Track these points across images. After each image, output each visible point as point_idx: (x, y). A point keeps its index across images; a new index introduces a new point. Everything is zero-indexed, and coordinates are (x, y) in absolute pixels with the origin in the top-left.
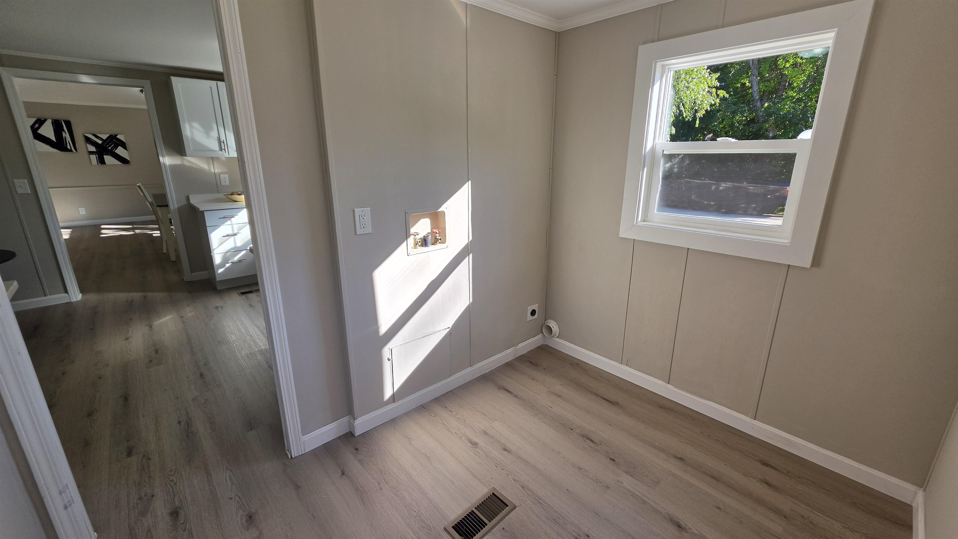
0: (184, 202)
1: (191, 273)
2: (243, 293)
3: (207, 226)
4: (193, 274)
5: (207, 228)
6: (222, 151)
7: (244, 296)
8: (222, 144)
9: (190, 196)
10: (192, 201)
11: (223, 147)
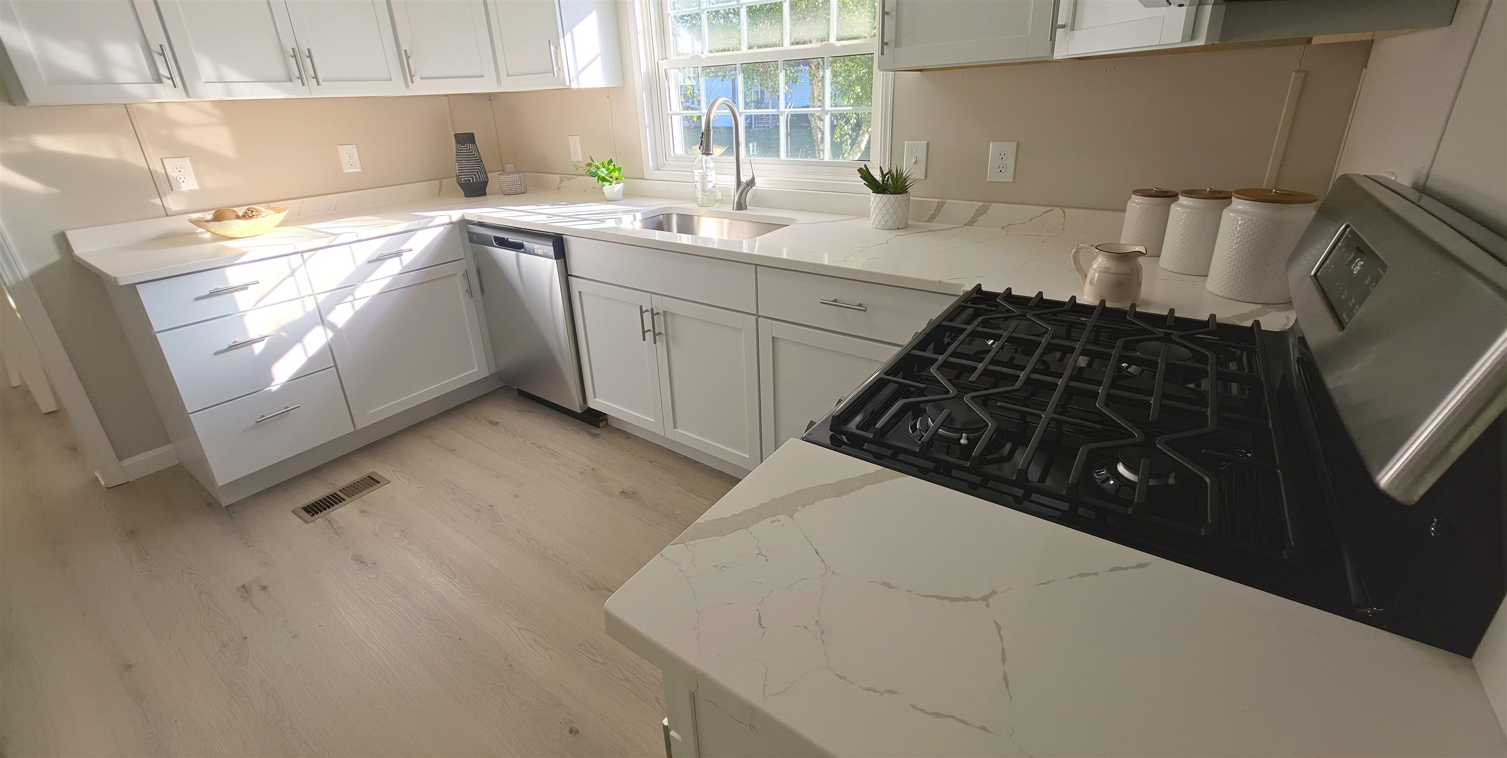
0: (53, 256)
1: (120, 458)
2: (314, 509)
3: (156, 330)
4: (127, 462)
5: (157, 335)
6: (160, 81)
7: (320, 520)
8: (159, 60)
9: (70, 235)
10: (79, 251)
11: (164, 71)
